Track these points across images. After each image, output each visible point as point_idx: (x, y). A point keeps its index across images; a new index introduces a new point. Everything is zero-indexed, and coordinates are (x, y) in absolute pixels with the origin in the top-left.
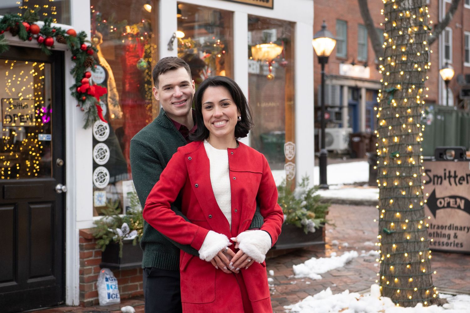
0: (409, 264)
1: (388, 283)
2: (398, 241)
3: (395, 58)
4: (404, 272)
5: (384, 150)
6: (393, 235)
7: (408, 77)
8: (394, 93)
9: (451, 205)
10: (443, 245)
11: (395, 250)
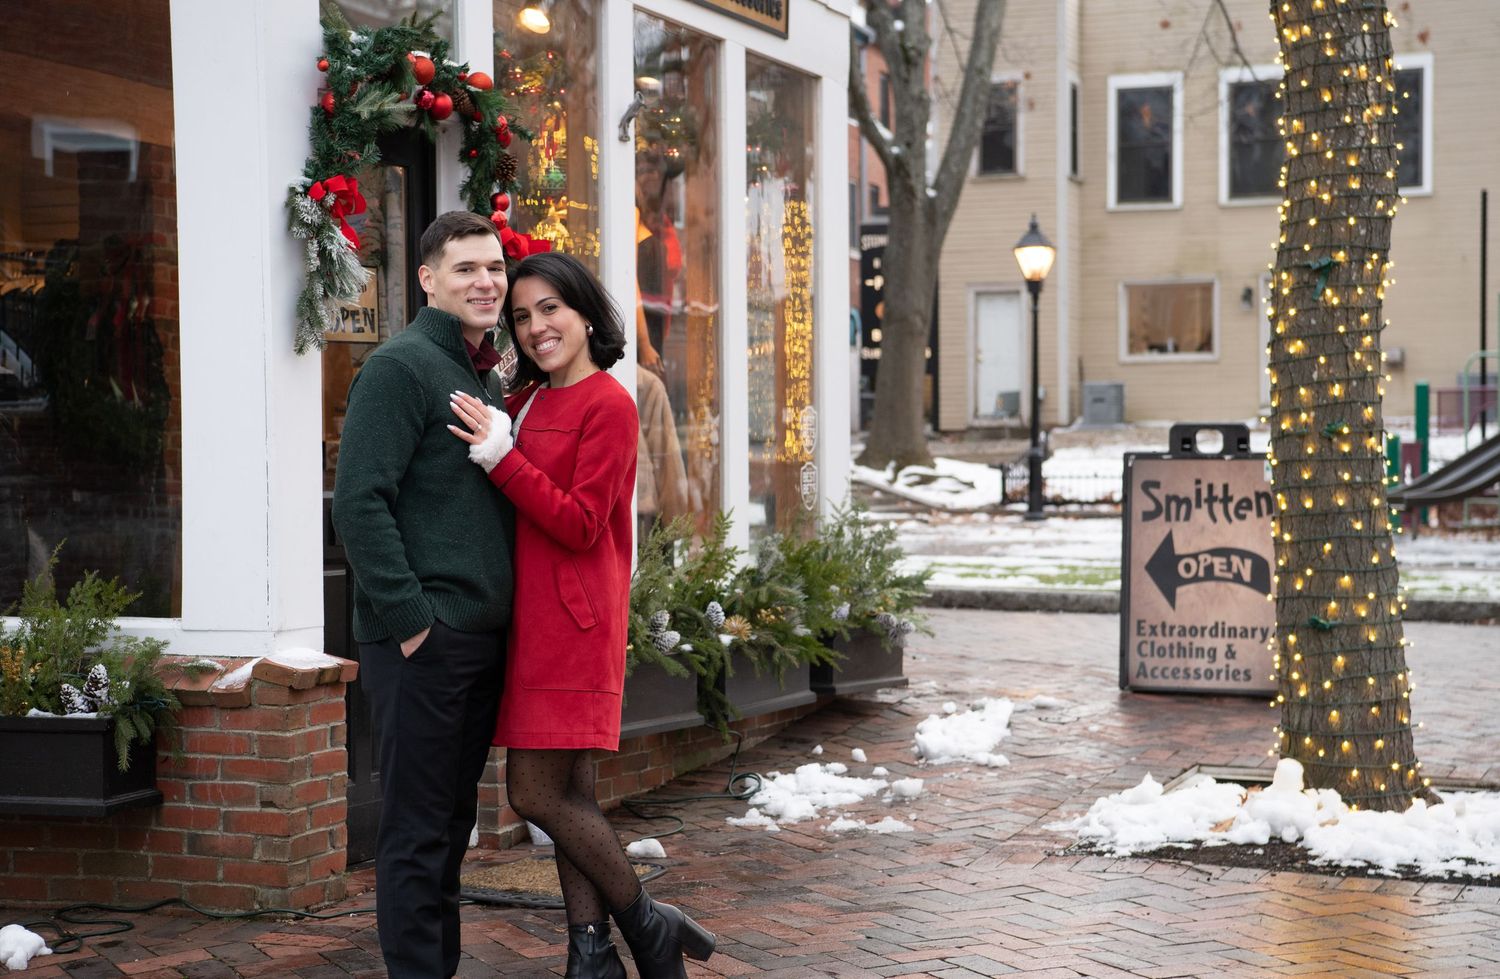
0: (1378, 704)
1: (1321, 753)
2: (1348, 647)
3: (1329, 182)
4: (1364, 726)
5: (1304, 417)
6: (1335, 631)
7: (1363, 232)
8: (1328, 272)
9: (1217, 572)
10: (1198, 677)
11: (1342, 669)
